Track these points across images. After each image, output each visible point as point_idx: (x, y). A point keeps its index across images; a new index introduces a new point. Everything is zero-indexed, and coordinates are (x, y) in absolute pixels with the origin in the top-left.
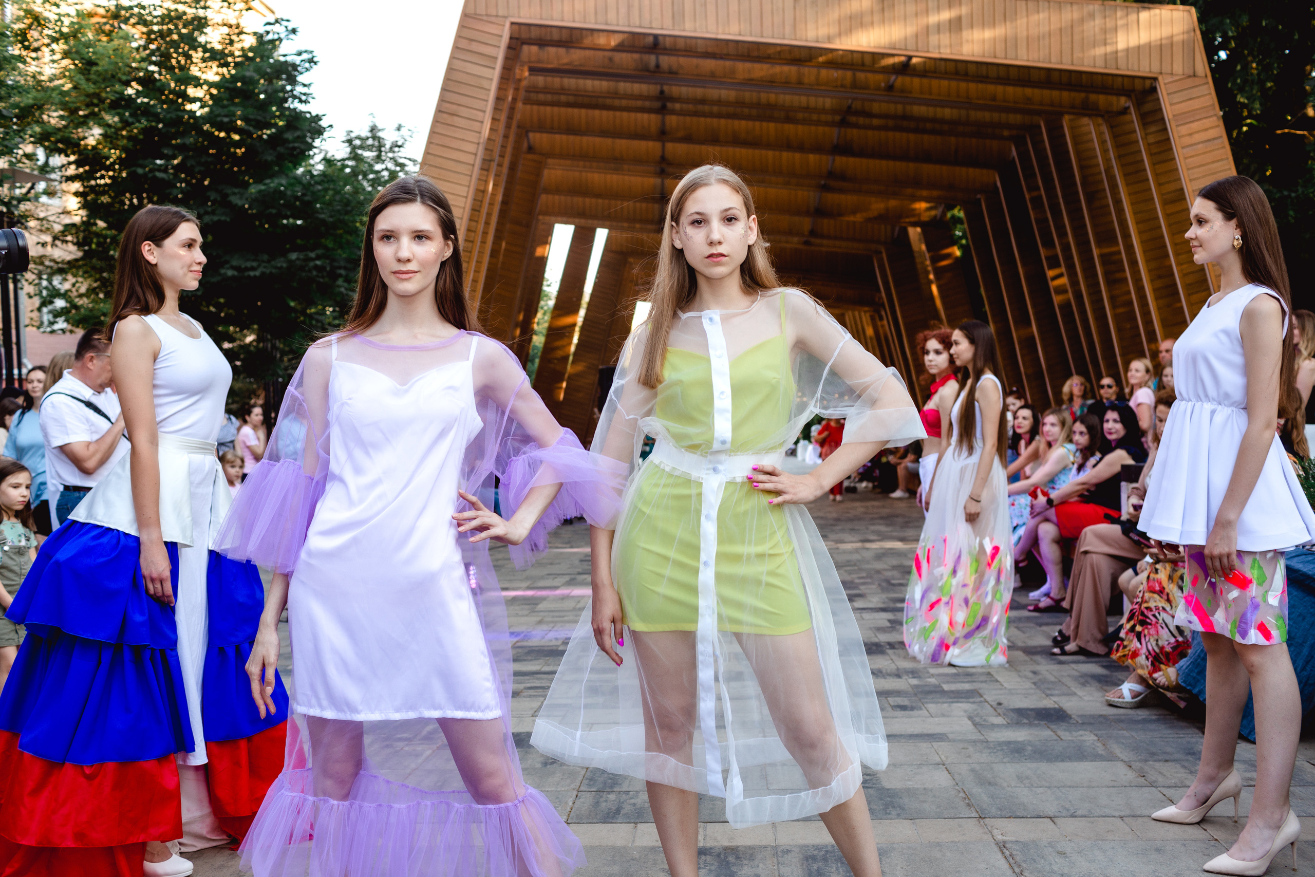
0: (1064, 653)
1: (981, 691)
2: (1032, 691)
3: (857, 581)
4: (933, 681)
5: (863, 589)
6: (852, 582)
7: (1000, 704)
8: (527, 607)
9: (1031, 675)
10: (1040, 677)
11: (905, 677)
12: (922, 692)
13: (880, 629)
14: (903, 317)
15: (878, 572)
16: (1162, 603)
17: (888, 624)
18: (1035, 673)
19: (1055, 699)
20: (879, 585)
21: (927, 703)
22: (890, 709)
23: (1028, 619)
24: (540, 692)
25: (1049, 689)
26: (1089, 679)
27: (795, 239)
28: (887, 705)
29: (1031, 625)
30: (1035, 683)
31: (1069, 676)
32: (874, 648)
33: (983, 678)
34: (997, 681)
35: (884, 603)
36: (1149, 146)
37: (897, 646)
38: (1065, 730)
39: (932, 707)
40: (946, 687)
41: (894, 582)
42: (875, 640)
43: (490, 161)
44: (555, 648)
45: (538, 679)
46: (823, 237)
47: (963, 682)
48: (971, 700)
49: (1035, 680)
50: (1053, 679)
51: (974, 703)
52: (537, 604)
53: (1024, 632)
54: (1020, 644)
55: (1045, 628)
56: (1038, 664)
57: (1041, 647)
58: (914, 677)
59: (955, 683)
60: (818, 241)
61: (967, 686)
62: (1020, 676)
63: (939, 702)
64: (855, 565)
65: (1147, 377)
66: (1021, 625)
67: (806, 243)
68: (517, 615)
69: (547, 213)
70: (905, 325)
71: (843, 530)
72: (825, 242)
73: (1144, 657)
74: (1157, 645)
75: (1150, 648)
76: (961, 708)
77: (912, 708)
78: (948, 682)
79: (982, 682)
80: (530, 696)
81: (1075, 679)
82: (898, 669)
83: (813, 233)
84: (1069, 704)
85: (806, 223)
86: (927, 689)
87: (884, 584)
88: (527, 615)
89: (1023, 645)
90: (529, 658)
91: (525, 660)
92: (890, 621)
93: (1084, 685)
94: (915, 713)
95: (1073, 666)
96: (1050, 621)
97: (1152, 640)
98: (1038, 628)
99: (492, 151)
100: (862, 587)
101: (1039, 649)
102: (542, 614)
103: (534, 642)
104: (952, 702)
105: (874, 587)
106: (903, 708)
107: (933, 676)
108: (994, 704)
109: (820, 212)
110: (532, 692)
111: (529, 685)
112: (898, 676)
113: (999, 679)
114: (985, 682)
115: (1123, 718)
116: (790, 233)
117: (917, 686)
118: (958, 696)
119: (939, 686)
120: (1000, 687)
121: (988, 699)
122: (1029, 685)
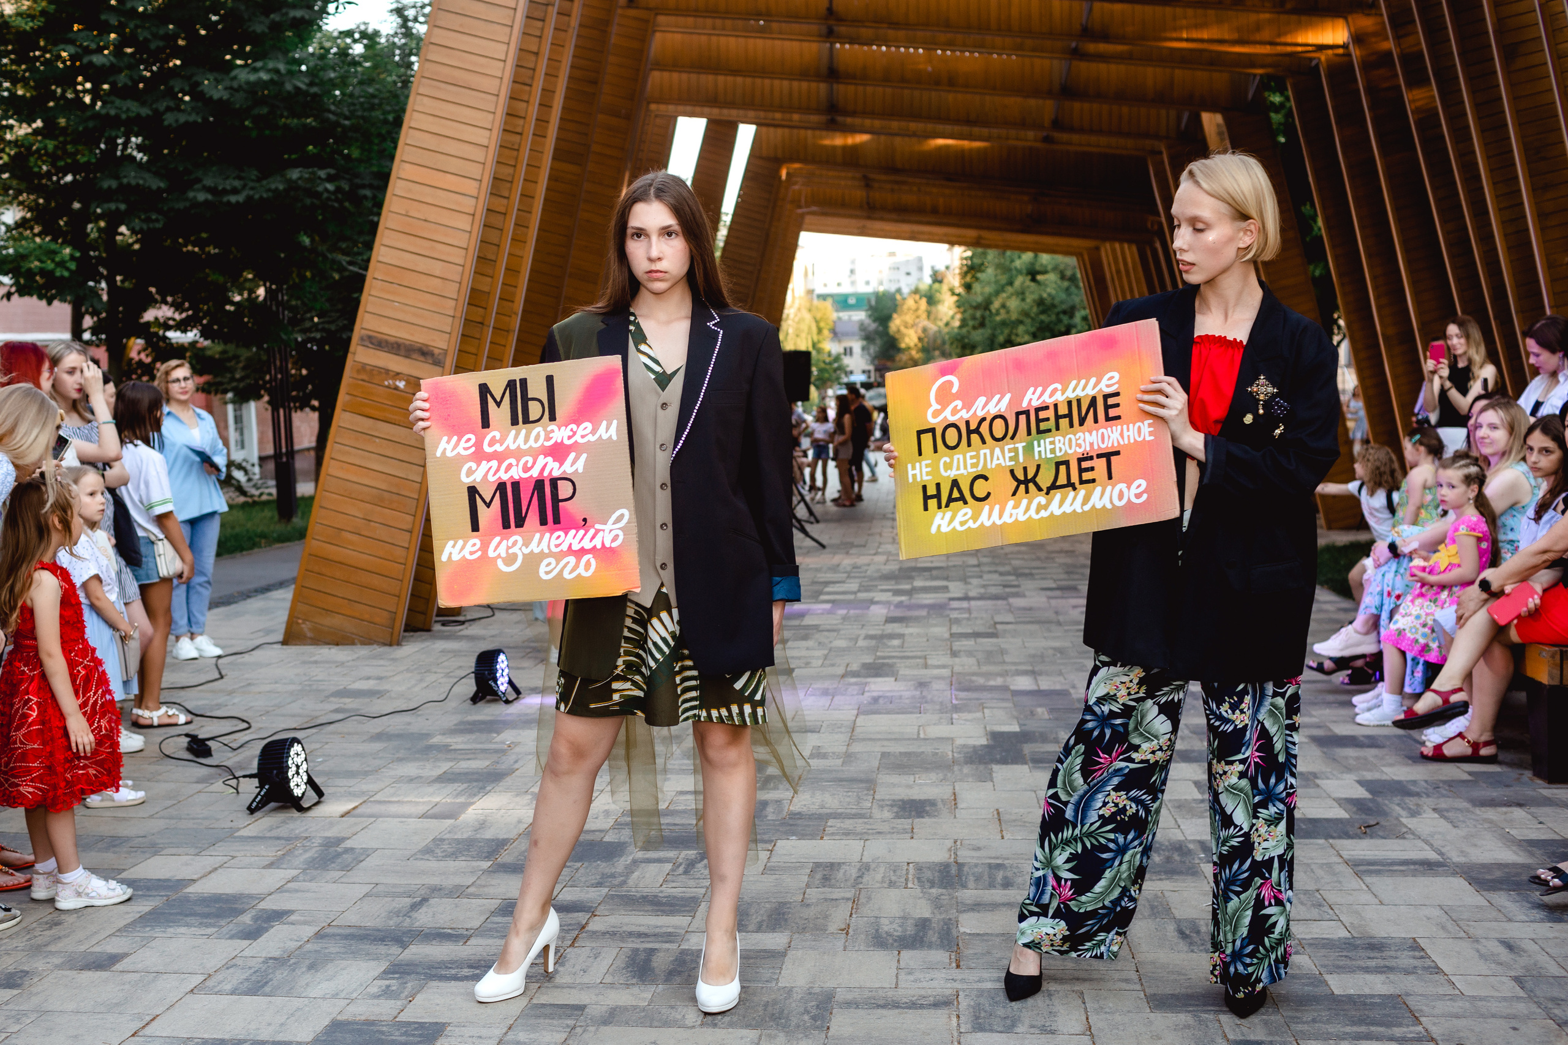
9: (1504, 954)
18: (1510, 946)
27: (1031, 134)
30: (1517, 980)
46: (1071, 129)
49: (1519, 972)
57: (1500, 866)
59: (1351, 970)
60: (1064, 136)
67: (1047, 139)
69: (665, 101)
72: (1075, 138)
83: (1057, 124)
85: (1047, 109)
89: (1462, 860)
101: (1498, 874)
109: (1068, 91)
120: (1448, 990)
121: (1435, 1031)
122: (1509, 988)
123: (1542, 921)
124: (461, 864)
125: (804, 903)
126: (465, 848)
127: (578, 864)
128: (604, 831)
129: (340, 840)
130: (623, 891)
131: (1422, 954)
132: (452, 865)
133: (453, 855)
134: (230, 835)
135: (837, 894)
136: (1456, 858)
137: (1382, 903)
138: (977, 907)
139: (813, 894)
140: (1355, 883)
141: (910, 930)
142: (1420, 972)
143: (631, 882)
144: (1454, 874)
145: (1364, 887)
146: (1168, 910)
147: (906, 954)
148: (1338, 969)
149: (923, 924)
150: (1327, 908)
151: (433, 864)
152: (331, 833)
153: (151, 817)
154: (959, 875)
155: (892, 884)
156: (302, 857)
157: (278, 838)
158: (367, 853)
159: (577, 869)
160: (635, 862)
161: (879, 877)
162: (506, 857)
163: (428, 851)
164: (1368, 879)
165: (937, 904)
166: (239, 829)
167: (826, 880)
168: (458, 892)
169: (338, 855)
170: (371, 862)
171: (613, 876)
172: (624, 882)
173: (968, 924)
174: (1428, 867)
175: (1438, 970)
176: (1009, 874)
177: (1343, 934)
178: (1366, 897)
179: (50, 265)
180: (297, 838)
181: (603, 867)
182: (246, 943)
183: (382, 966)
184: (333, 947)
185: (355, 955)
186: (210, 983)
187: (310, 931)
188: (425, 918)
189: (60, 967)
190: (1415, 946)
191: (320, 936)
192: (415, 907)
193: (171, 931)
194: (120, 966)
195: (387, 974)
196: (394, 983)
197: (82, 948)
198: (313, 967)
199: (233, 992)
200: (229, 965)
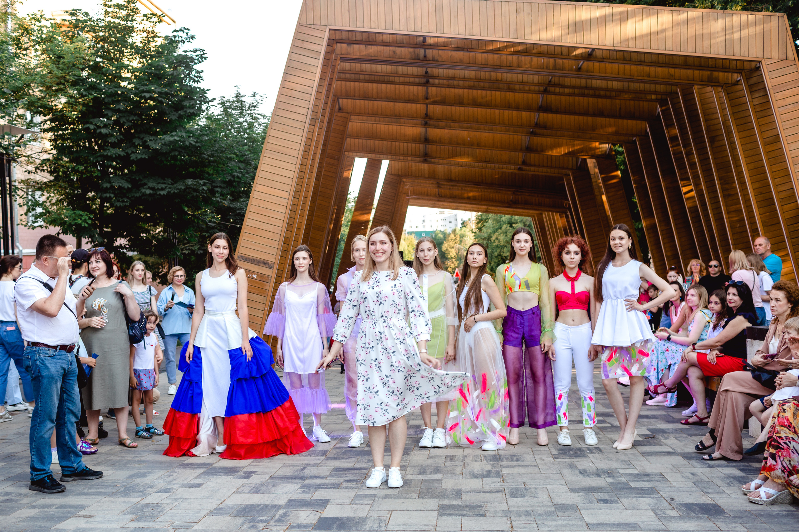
0: (711, 459)
1: (657, 489)
2: (694, 489)
4: (623, 479)
7: (672, 499)
9: (690, 476)
10: (697, 477)
11: (603, 476)
12: (616, 489)
16: (791, 435)
18: (693, 474)
19: (711, 496)
21: (621, 497)
22: (596, 502)
23: (681, 430)
24: (354, 484)
25: (705, 488)
26: (732, 480)
27: (513, 167)
28: (593, 499)
29: (685, 435)
30: (694, 483)
31: (718, 477)
33: (657, 478)
36: (753, 107)
38: (722, 522)
39: (625, 501)
40: (633, 485)
46: (531, 165)
47: (644, 481)
48: (652, 496)
49: (694, 480)
50: (707, 480)
51: (654, 498)
56: (694, 467)
58: (609, 477)
59: (639, 481)
60: (528, 168)
61: (647, 485)
62: (683, 477)
63: (629, 497)
67: (520, 169)
69: (350, 151)
70: (585, 222)
72: (532, 169)
73: (780, 471)
74: (790, 464)
75: (785, 465)
76: (645, 502)
77: (612, 502)
79: (657, 481)
80: (348, 488)
81: (722, 479)
82: (597, 469)
83: (524, 163)
84: (722, 501)
85: (520, 156)
86: (620, 486)
93: (729, 484)
94: (614, 505)
95: (719, 469)
96: (697, 432)
97: (786, 460)
99: (316, 113)
104: (639, 497)
106: (605, 501)
107: (622, 475)
108: (668, 499)
109: (529, 149)
110: (348, 484)
111: (346, 479)
112: (598, 475)
113: (669, 478)
114: (660, 481)
115: (762, 513)
116: (509, 163)
117: (612, 484)
118: (642, 492)
119: (628, 484)
120: (670, 485)
121: (664, 495)
122: (690, 484)
125: (445, 467)
131: (663, 476)
135: (456, 464)
136: (679, 451)
137: (651, 464)
138: (507, 466)
139: (448, 464)
140: (642, 459)
141: (485, 473)
144: (678, 455)
145: (645, 460)
146: (576, 467)
147: (485, 480)
148: (634, 481)
149: (489, 471)
150: (631, 465)
154: (500, 458)
155: (476, 461)
159: (358, 459)
161: (471, 459)
164: (647, 457)
165: (493, 466)
167: (451, 460)
168: (315, 465)
173: (505, 471)
174: (669, 454)
175: (668, 480)
176: (518, 458)
177: (637, 472)
178: (647, 462)
182: (245, 480)
183: (299, 486)
184: (279, 481)
185: (287, 482)
186: (240, 490)
187: (268, 477)
188: (307, 472)
189: (181, 487)
190: (661, 474)
191: (271, 477)
192: (302, 469)
193: (215, 477)
194: (203, 486)
195: (301, 487)
196: (306, 490)
197: (186, 482)
198: (273, 486)
199: (249, 493)
200: (243, 486)
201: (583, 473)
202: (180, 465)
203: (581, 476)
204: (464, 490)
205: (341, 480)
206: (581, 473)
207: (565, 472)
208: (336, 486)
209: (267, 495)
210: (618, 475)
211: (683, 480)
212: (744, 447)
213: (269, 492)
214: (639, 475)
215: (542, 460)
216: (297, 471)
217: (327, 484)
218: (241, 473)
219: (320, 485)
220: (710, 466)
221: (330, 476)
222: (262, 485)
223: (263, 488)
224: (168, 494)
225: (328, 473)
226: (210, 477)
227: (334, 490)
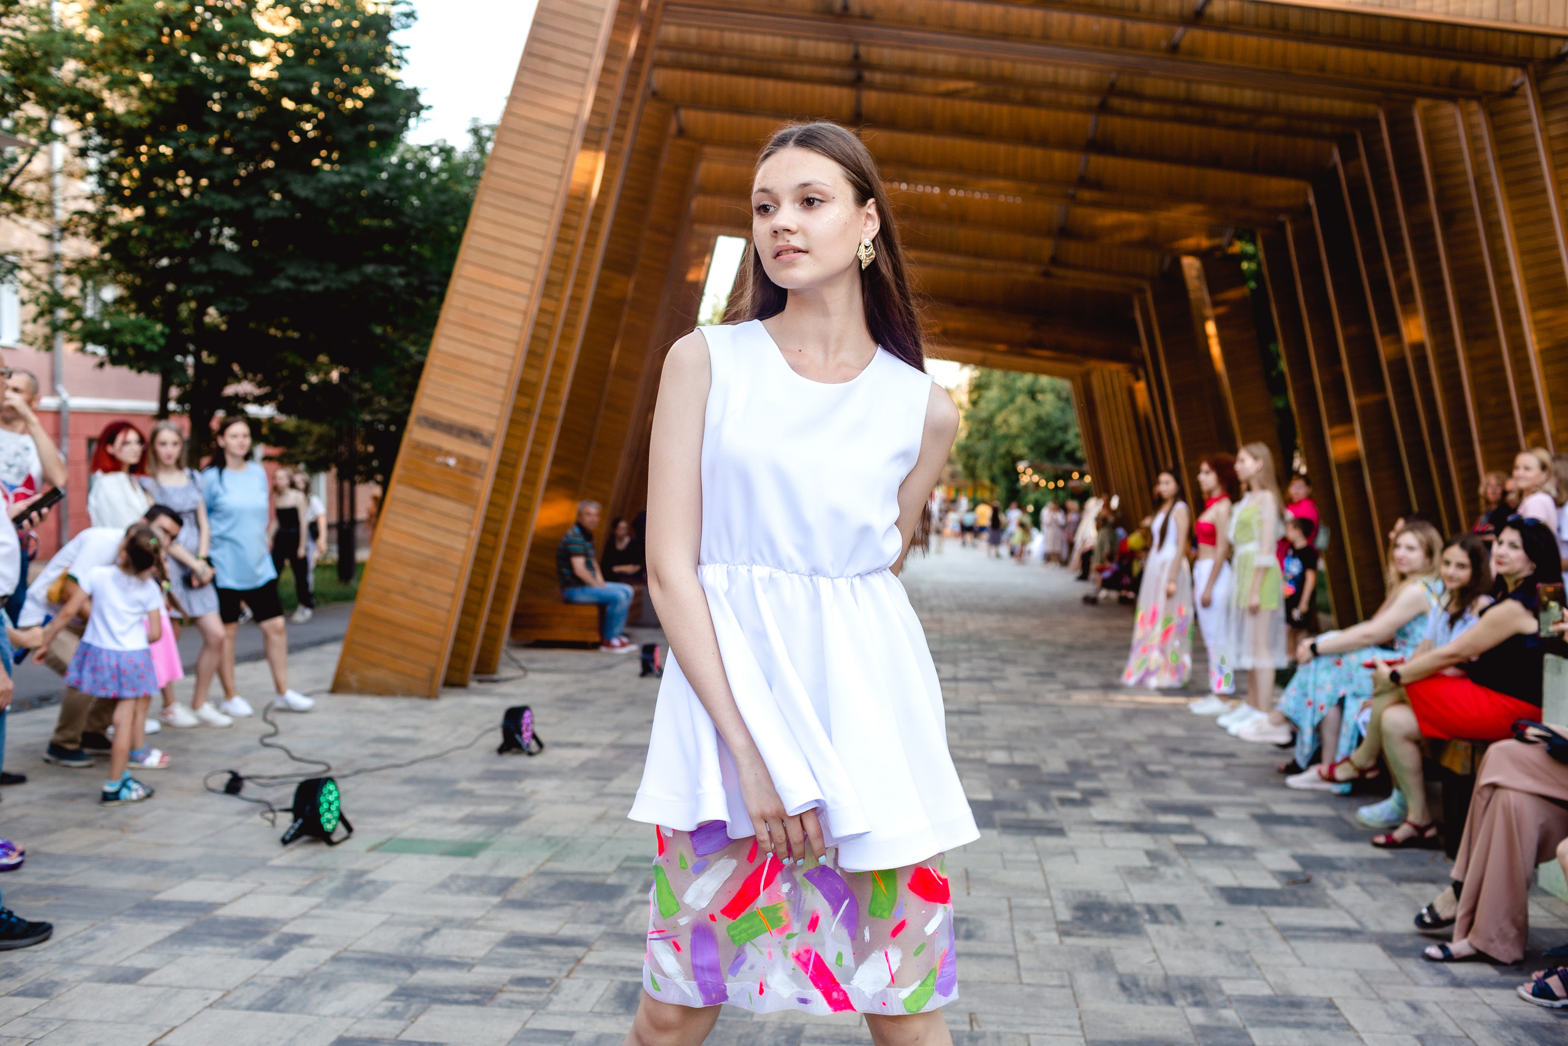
0: (1449, 957)
3: (1097, 763)
4: (1230, 1015)
5: (1105, 781)
6: (1088, 764)
8: (593, 784)
10: (1426, 1021)
11: (1180, 1002)
13: (1133, 873)
14: (1172, 377)
15: (1128, 746)
17: (1145, 862)
20: (1130, 773)
23: (1374, 863)
24: (532, 994)
27: (1031, 269)
29: (1382, 879)
31: (1480, 1022)
32: (1124, 917)
33: (1321, 1016)
34: (1349, 1027)
35: (1138, 812)
36: (1549, 140)
37: (1162, 916)
41: (1153, 768)
42: (1125, 898)
43: (603, 130)
44: (599, 879)
45: (543, 957)
46: (1068, 266)
47: (1286, 1025)
50: (1452, 1029)
52: (609, 779)
53: (1374, 897)
54: (1373, 927)
55: (1407, 889)
56: (1417, 984)
58: (1196, 1004)
60: (1063, 272)
62: (1390, 1016)
64: (1093, 730)
65: (1543, 476)
66: (1365, 878)
67: (1046, 274)
68: (573, 801)
69: (704, 221)
71: (1077, 666)
72: (1071, 274)
78: (1260, 1023)
79: (1323, 1027)
80: (513, 1004)
82: (1166, 978)
83: (1055, 261)
85: (1046, 247)
87: (1137, 772)
88: (586, 802)
90: (552, 900)
91: (542, 906)
92: (1150, 855)
95: (1481, 992)
98: (1394, 886)
99: (604, 116)
100: (1104, 776)
102: (610, 800)
103: (571, 865)
105: (1122, 776)
107: (1229, 1001)
109: (1065, 232)
110: (517, 994)
111: (521, 972)
112: (1168, 998)
113: (1353, 1021)
114: (1327, 1026)
116: (1024, 260)
119: (1242, 1032)
120: (1356, 1043)
122: (1406, 1041)
123: (1445, 985)
124: (473, 898)
126: (478, 884)
127: (580, 903)
128: (607, 875)
129: (363, 873)
130: (619, 929)
131: (1336, 1012)
132: (465, 899)
133: (467, 890)
134: (262, 864)
137: (1304, 965)
140: (1282, 946)
142: (1333, 1028)
143: (628, 920)
144: (1370, 941)
145: (1289, 950)
150: (1254, 968)
151: (446, 898)
152: (357, 866)
153: (191, 844)
156: (327, 886)
157: (306, 868)
158: (387, 885)
159: (579, 908)
160: (633, 904)
162: (515, 894)
163: (444, 886)
164: (1295, 944)
166: (271, 859)
169: (360, 886)
170: (390, 893)
171: (611, 915)
172: (620, 922)
174: (1347, 934)
176: (972, 927)
177: (1268, 991)
178: (1294, 961)
179: (141, 340)
180: (325, 869)
181: (603, 906)
182: (266, 963)
183: (391, 989)
184: (347, 970)
185: (366, 977)
186: (228, 999)
187: (327, 954)
188: (434, 947)
189: (88, 979)
190: (1330, 1005)
191: (335, 959)
192: (427, 936)
193: (197, 949)
194: (145, 980)
195: (394, 996)
196: (399, 1005)
197: (111, 962)
198: (326, 987)
199: (249, 1008)
200: (248, 983)
201: (1130, 987)
202: (139, 906)
203: (1123, 997)
204: (809, 1031)
205: (506, 974)
206: (1123, 987)
207: (1085, 980)
208: (483, 996)
209: (290, 1017)
210: (1220, 999)
211: (1390, 1026)
212: (1532, 922)
213: (301, 1011)
214: (1272, 1002)
215: (1030, 937)
216: (410, 941)
217: (462, 989)
218: (269, 941)
219: (448, 990)
220: (1457, 983)
221: (485, 961)
222: (296, 981)
223: (294, 994)
224: (35, 1002)
225: (481, 953)
226: (185, 950)
227: (472, 1009)
